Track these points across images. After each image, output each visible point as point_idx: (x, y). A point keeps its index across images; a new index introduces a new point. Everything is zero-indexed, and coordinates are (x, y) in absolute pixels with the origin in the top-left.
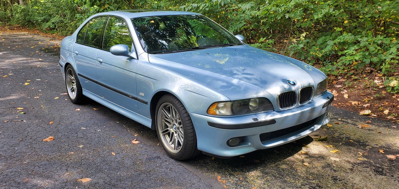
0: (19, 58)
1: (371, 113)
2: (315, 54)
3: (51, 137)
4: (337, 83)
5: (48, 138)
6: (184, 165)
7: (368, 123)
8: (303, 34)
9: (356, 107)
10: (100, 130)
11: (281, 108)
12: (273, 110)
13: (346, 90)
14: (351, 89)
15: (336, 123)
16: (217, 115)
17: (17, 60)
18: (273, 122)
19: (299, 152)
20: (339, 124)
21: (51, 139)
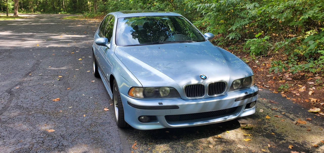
0: (92, 40)
1: (320, 111)
2: (298, 52)
3: (58, 99)
4: (311, 80)
5: (56, 99)
6: (120, 132)
7: (308, 120)
8: (308, 32)
9: (312, 104)
10: (92, 98)
11: (187, 96)
12: (180, 98)
13: (315, 87)
14: (320, 87)
15: (275, 116)
16: (134, 97)
17: (90, 41)
18: (176, 107)
19: (216, 136)
20: (278, 117)
21: (58, 100)
